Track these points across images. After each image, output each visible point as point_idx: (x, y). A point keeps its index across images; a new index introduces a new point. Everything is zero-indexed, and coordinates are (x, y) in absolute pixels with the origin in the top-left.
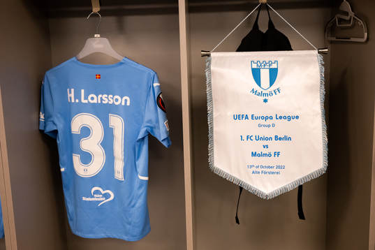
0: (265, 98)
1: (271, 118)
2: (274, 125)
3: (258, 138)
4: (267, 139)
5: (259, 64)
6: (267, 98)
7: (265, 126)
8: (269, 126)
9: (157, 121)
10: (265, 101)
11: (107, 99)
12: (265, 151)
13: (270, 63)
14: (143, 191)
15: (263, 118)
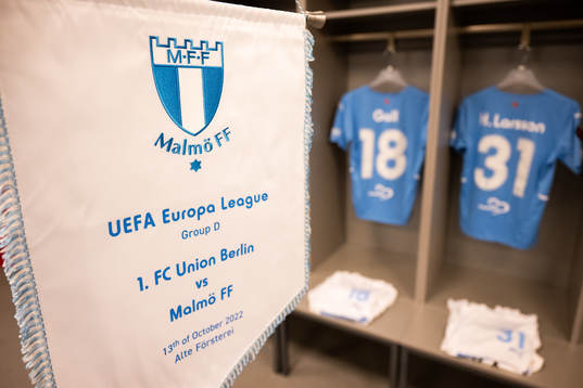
0: (193, 158)
1: (211, 209)
2: (217, 226)
3: (182, 270)
4: (204, 264)
5: (174, 52)
6: (198, 157)
7: (197, 232)
8: (206, 231)
9: (572, 148)
10: (196, 165)
11: (519, 125)
12: (203, 294)
13: (204, 49)
14: (541, 209)
15: (192, 213)
